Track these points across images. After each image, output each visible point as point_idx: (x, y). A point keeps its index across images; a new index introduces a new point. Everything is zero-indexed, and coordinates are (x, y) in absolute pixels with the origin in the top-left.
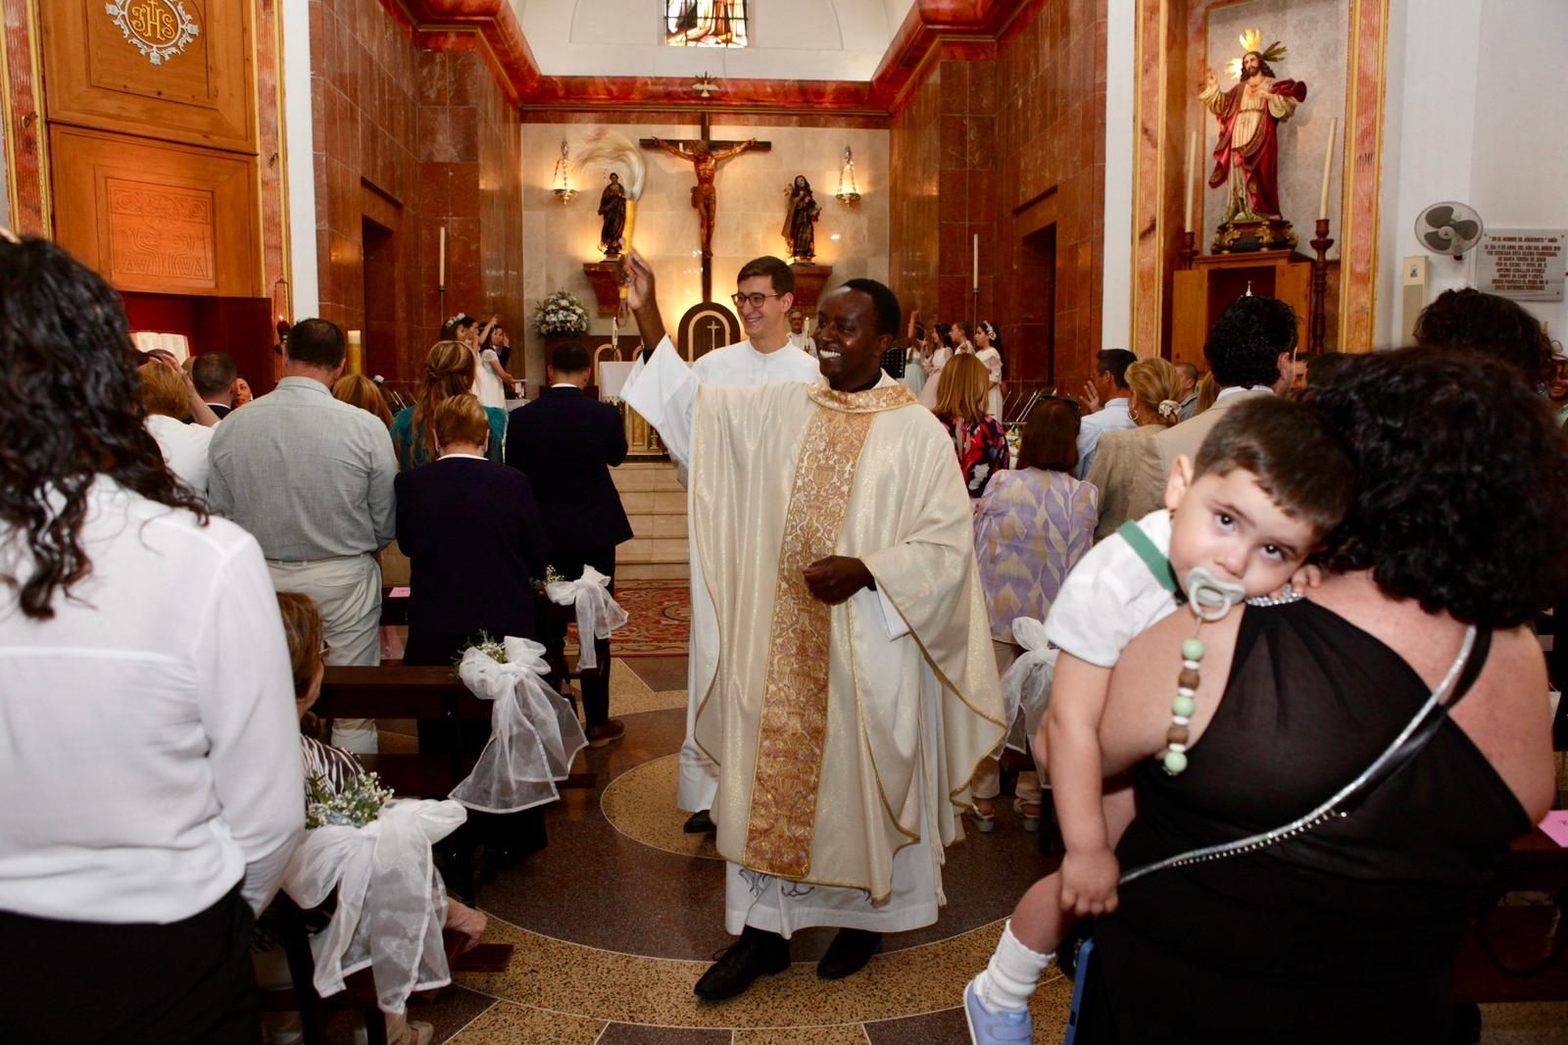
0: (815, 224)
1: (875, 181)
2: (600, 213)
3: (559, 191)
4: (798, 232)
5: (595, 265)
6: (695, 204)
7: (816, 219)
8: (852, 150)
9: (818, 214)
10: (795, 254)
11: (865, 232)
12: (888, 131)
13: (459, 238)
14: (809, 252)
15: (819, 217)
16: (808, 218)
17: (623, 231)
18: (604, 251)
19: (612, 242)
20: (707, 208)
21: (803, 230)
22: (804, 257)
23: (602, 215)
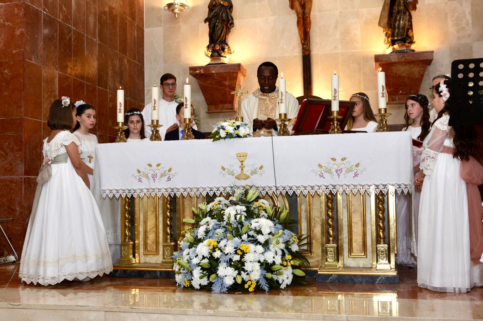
0: (413, 13)
2: (206, 21)
3: (170, 5)
4: (395, 21)
6: (292, 7)
7: (415, 8)
9: (416, 2)
10: (393, 43)
11: (469, 17)
13: (5, 25)
14: (408, 39)
15: (417, 6)
16: (405, 6)
17: (227, 36)
18: (209, 55)
19: (215, 46)
20: (303, 6)
21: (400, 18)
22: (402, 46)
23: (207, 23)
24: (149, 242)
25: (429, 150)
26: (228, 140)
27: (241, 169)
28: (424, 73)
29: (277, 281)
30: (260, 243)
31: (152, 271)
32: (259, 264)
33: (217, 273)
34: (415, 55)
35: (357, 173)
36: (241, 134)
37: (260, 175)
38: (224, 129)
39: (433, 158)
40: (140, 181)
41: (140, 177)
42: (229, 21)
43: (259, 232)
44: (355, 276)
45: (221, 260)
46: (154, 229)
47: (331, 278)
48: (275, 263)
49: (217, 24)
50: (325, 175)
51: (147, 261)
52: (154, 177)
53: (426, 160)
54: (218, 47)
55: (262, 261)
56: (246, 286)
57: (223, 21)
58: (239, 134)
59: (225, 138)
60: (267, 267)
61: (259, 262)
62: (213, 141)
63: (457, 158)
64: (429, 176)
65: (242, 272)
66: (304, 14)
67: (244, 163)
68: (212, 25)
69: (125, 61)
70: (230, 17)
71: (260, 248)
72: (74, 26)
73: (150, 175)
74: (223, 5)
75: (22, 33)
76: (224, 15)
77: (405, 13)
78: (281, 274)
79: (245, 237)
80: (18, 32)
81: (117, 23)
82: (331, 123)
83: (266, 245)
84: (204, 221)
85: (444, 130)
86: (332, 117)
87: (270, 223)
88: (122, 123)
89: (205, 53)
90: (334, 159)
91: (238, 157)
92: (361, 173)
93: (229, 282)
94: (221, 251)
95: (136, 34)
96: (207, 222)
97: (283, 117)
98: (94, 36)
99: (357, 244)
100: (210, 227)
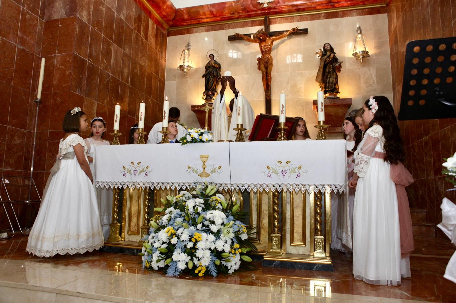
0: (338, 74)
1: (379, 46)
2: (203, 76)
3: (181, 67)
4: (327, 78)
5: (198, 106)
6: (259, 68)
7: (339, 71)
8: (362, 28)
9: (340, 65)
10: (325, 92)
11: (374, 78)
12: (387, 14)
13: (59, 68)
14: (335, 90)
15: (341, 69)
16: (333, 68)
17: (216, 87)
18: (205, 99)
19: (208, 92)
20: (266, 68)
21: (330, 76)
22: (331, 94)
23: (204, 78)
24: (133, 224)
25: (362, 155)
26: (193, 144)
27: (203, 169)
28: (345, 113)
29: (226, 267)
30: (212, 233)
31: (131, 249)
32: (210, 251)
33: (172, 258)
34: (340, 101)
35: (300, 174)
36: (205, 140)
37: (219, 174)
38: (190, 135)
39: (366, 162)
40: (124, 175)
41: (125, 172)
42: (218, 76)
43: (213, 223)
44: (295, 263)
45: (177, 246)
46: (137, 214)
47: (274, 263)
48: (224, 251)
49: (210, 78)
50: (273, 175)
51: (130, 240)
52: (135, 172)
53: (360, 164)
54: (210, 93)
55: (212, 249)
56: (196, 271)
57: (214, 76)
58: (203, 139)
59: (191, 142)
60: (217, 254)
61: (210, 249)
62: (182, 145)
63: (387, 161)
64: (363, 178)
65: (194, 258)
66: (267, 72)
67: (206, 164)
68: (207, 79)
69: (150, 100)
70: (219, 74)
71: (212, 237)
72: (112, 73)
73: (132, 171)
74: (214, 67)
75: (70, 73)
76: (215, 73)
77: (333, 73)
78: (229, 261)
79: (199, 226)
80: (67, 73)
81: (145, 76)
82: (279, 133)
83: (217, 234)
84: (168, 210)
85: (376, 137)
86: (279, 127)
87: (223, 215)
88: (117, 130)
89: (202, 97)
90: (280, 162)
91: (202, 159)
92: (303, 174)
93: (182, 266)
94: (178, 238)
95: (159, 84)
96: (171, 212)
97: (240, 127)
98: (127, 82)
99: (298, 235)
100: (172, 216)
